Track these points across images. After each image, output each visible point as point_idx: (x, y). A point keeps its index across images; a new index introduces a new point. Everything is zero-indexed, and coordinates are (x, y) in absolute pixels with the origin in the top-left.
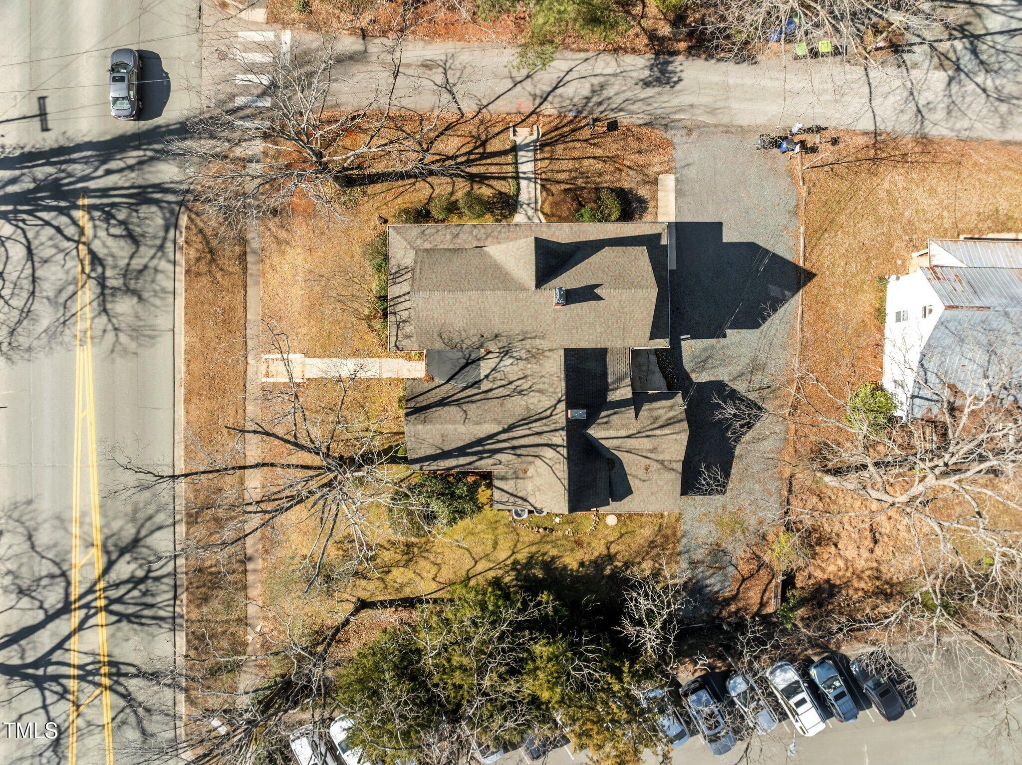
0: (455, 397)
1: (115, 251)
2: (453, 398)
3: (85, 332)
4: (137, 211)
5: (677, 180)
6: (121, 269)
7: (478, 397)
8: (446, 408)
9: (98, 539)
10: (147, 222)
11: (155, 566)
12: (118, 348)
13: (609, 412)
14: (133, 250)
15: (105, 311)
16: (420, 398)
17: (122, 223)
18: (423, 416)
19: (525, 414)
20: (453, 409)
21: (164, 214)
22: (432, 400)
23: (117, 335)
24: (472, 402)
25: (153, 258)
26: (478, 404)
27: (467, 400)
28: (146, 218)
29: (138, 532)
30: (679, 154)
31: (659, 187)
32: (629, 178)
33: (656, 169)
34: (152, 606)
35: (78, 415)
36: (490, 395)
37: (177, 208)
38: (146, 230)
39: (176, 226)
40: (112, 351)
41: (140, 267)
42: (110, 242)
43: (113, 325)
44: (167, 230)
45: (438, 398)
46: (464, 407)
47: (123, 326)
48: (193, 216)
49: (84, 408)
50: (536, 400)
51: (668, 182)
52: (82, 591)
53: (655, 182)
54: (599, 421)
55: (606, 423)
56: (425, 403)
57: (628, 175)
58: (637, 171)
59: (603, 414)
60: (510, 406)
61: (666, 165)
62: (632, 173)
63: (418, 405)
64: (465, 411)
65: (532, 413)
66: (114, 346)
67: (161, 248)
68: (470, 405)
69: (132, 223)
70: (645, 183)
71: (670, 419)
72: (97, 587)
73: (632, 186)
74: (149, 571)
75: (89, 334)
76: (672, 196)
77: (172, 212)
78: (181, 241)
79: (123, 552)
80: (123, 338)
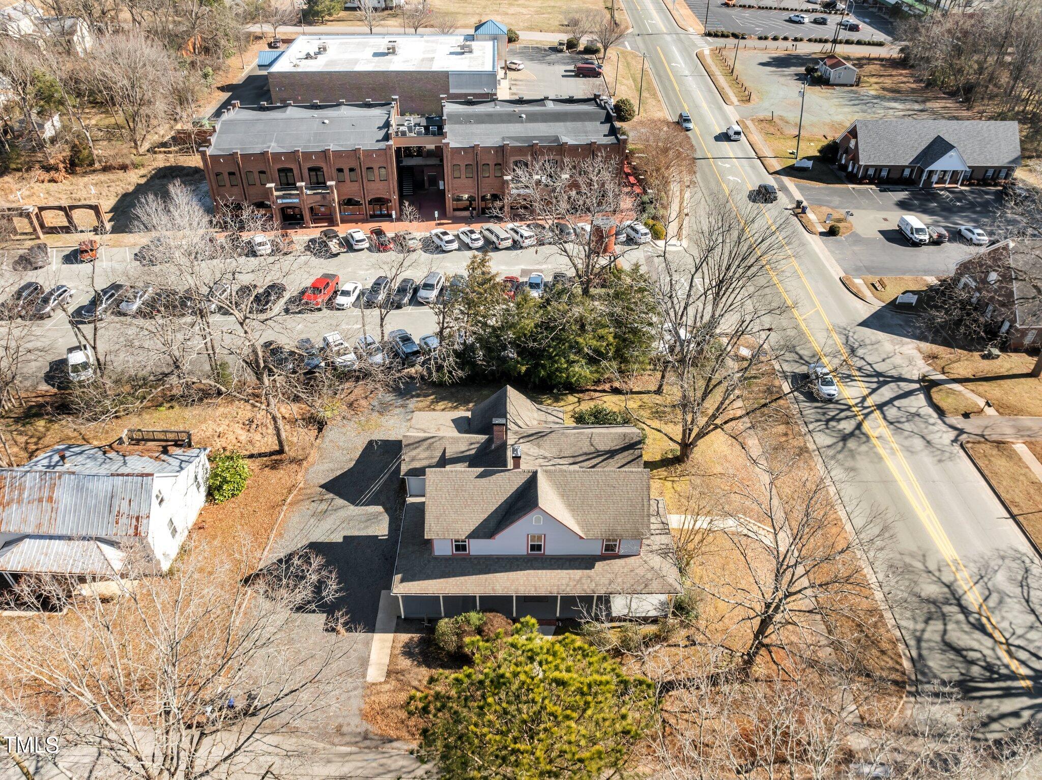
0: (601, 459)
1: (965, 637)
2: (603, 458)
3: (957, 569)
4: (962, 674)
5: (364, 676)
6: (950, 620)
7: (581, 459)
8: (608, 448)
9: (874, 441)
10: (945, 664)
11: (824, 427)
12: (921, 558)
13: (468, 453)
14: (946, 637)
15: (948, 587)
16: (630, 458)
17: (973, 662)
18: (627, 441)
19: (541, 441)
20: (602, 447)
21: (932, 672)
22: (620, 456)
23: (926, 567)
24: (586, 454)
25: (923, 631)
26: (581, 452)
27: (591, 456)
28: (949, 667)
29: (845, 445)
30: (357, 703)
31: (386, 668)
32: (420, 677)
33: (387, 687)
34: (816, 408)
35: (930, 511)
36: (571, 460)
37: (919, 677)
38: (942, 657)
39: (912, 659)
40: (924, 556)
41: (931, 622)
42: (975, 645)
43: (934, 575)
44: (920, 656)
45: (616, 457)
46: (592, 449)
47: (925, 575)
48: (898, 667)
49: (928, 517)
50: (532, 450)
51: (375, 674)
52: (872, 415)
53: (389, 673)
54: (477, 445)
55: (472, 444)
56: (626, 453)
57: (420, 681)
58: (409, 685)
59: (473, 452)
60: (554, 450)
61: (374, 691)
62: (415, 683)
63: (631, 451)
64: (592, 445)
65: (536, 442)
66: (925, 560)
67: (919, 640)
68: (588, 451)
69: (960, 662)
70: (402, 672)
71: (416, 448)
72: (862, 417)
73: (417, 670)
74: (827, 425)
75: (954, 569)
76: (374, 657)
77: (924, 674)
78: (901, 647)
79: (852, 434)
80: (919, 565)
